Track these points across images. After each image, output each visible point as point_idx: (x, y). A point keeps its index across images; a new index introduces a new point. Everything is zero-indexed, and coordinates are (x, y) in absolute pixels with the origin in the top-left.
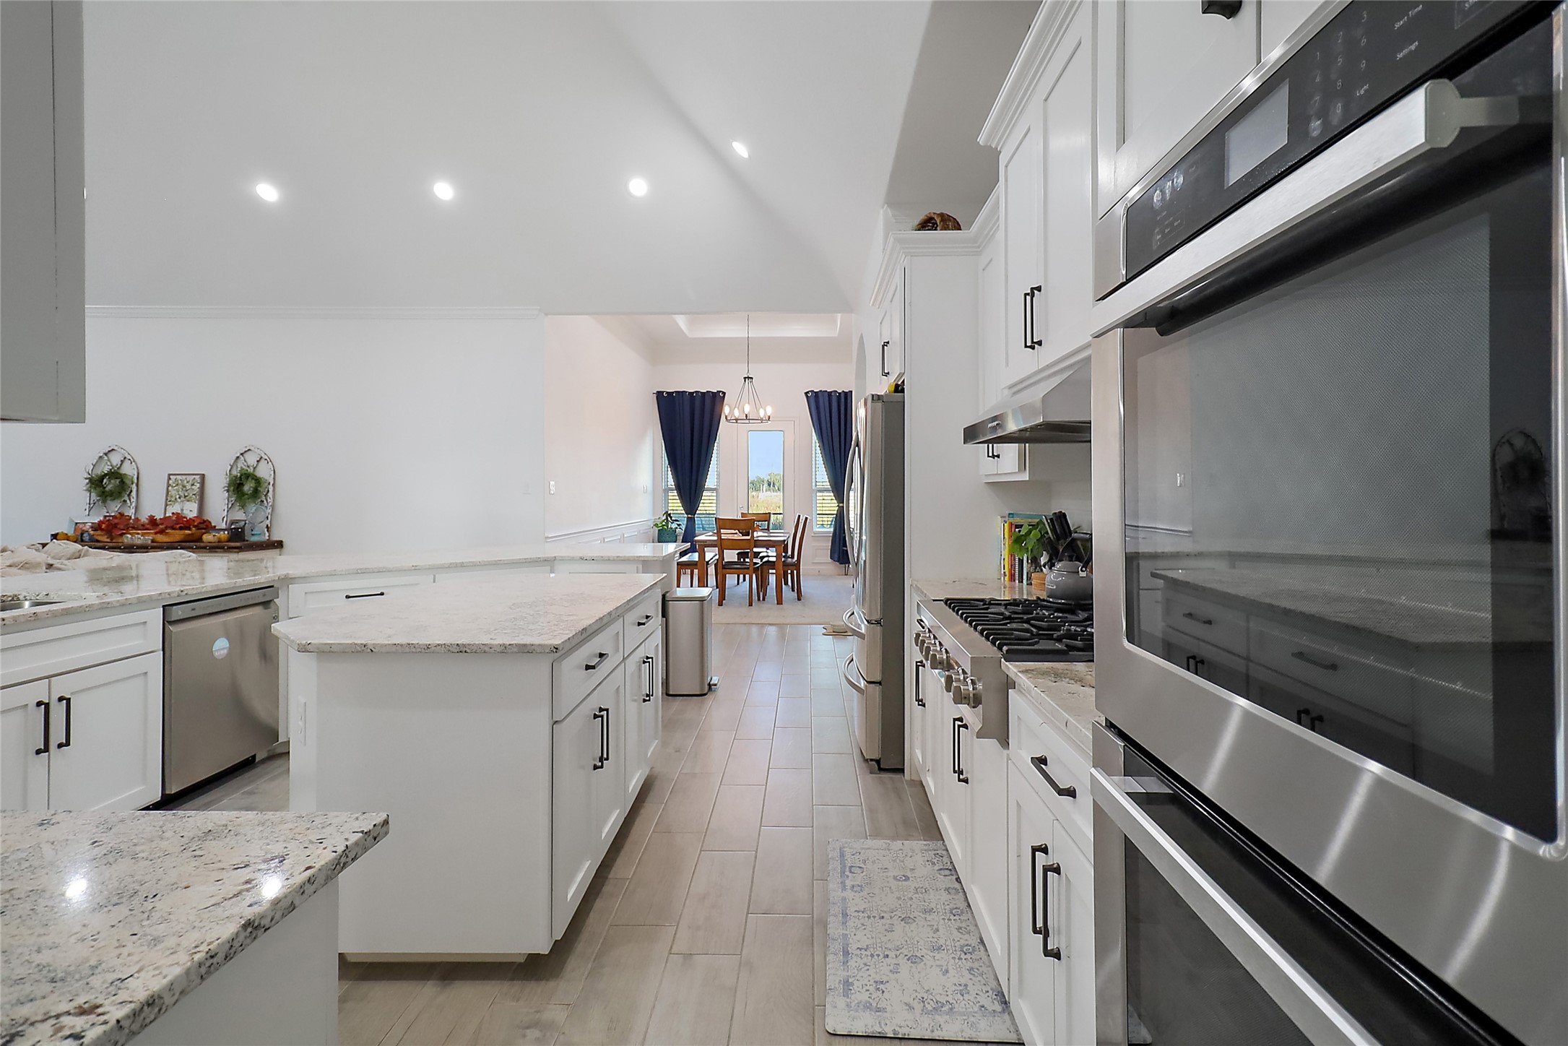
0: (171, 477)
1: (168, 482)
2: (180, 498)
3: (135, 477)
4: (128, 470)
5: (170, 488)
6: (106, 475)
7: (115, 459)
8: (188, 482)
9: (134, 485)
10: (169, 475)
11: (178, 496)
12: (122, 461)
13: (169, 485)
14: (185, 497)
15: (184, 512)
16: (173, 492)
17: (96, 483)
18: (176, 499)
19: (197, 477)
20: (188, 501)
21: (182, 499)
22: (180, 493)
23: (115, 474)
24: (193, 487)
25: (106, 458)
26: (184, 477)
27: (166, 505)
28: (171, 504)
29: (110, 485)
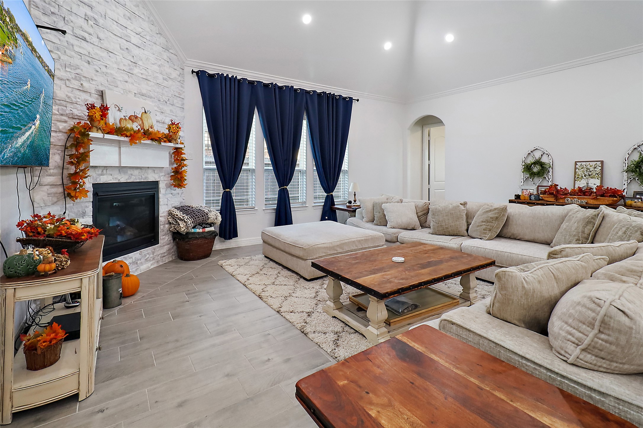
0: (577, 163)
1: (575, 166)
2: (585, 176)
3: (551, 164)
4: (545, 160)
5: (577, 170)
6: (532, 164)
7: (537, 155)
8: (591, 166)
9: (551, 168)
10: (576, 162)
11: (583, 175)
12: (542, 155)
13: (576, 168)
14: (589, 175)
15: (590, 185)
16: (579, 172)
17: (528, 168)
18: (582, 176)
19: (598, 163)
20: (592, 178)
21: (587, 177)
22: (585, 173)
23: (538, 162)
24: (595, 169)
25: (532, 154)
26: (588, 163)
27: (575, 180)
28: (579, 180)
29: (536, 169)
